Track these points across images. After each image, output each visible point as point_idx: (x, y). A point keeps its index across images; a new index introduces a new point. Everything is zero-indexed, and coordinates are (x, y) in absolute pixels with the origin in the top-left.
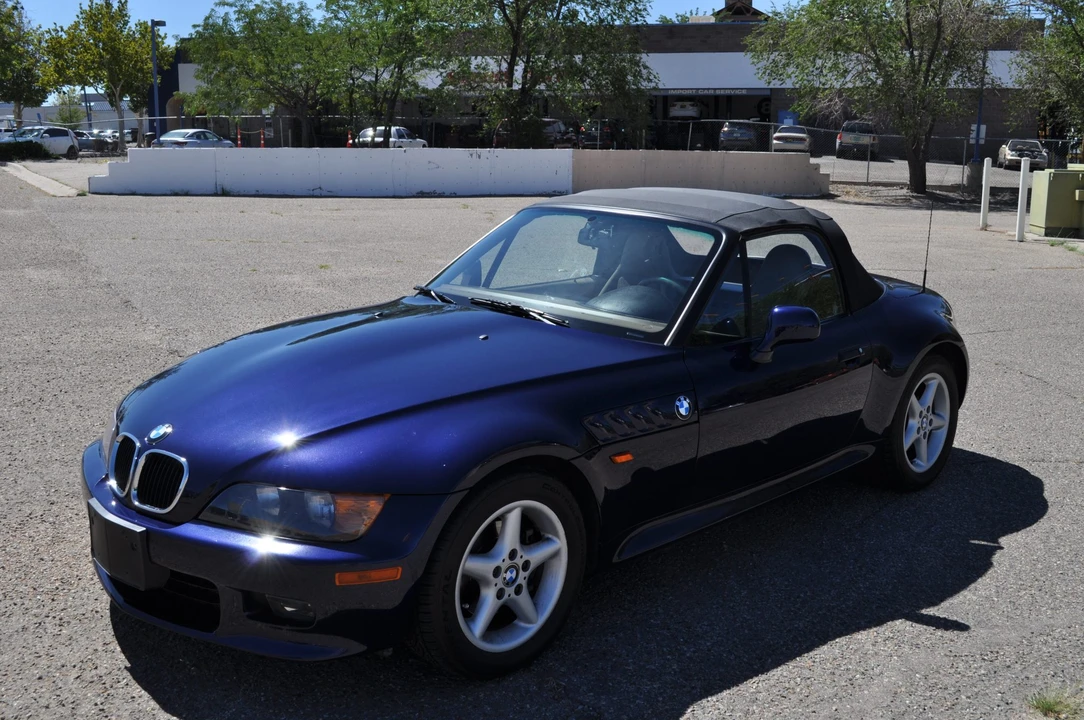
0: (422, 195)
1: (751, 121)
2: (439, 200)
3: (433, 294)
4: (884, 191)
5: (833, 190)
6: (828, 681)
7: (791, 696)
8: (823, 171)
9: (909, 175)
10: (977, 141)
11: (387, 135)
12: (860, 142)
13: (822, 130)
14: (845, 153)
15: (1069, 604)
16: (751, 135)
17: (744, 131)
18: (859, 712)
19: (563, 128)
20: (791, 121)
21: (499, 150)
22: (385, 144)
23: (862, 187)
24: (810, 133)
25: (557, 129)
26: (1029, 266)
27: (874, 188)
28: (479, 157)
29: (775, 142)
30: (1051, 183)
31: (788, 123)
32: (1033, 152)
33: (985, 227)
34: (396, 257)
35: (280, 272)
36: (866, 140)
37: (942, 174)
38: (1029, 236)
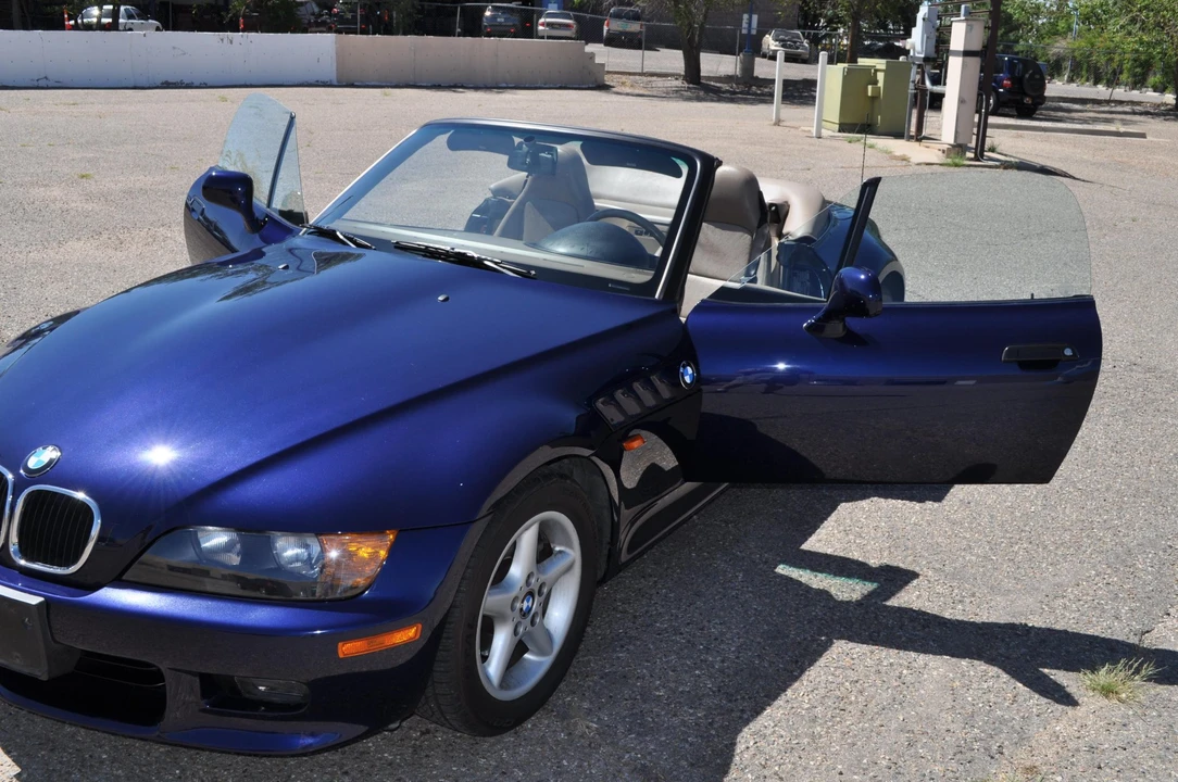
0: (167, 85)
1: (513, 5)
2: (189, 91)
3: (341, 237)
4: (659, 82)
5: (608, 80)
6: (879, 682)
7: (850, 708)
8: (598, 60)
9: (683, 65)
10: (749, 31)
11: (115, 14)
12: (627, 30)
13: (588, 16)
14: (614, 41)
15: (1064, 556)
16: (515, 20)
17: (508, 16)
18: (928, 718)
19: (316, 10)
20: (556, 5)
21: (253, 35)
22: (114, 27)
23: (637, 77)
24: (576, 18)
25: (310, 11)
26: (840, 165)
27: (650, 79)
28: (231, 42)
29: (541, 28)
30: (844, 78)
31: (552, 8)
32: (795, 42)
33: (778, 123)
34: (168, 162)
35: (32, 184)
36: (635, 27)
37: (716, 65)
38: (825, 133)
